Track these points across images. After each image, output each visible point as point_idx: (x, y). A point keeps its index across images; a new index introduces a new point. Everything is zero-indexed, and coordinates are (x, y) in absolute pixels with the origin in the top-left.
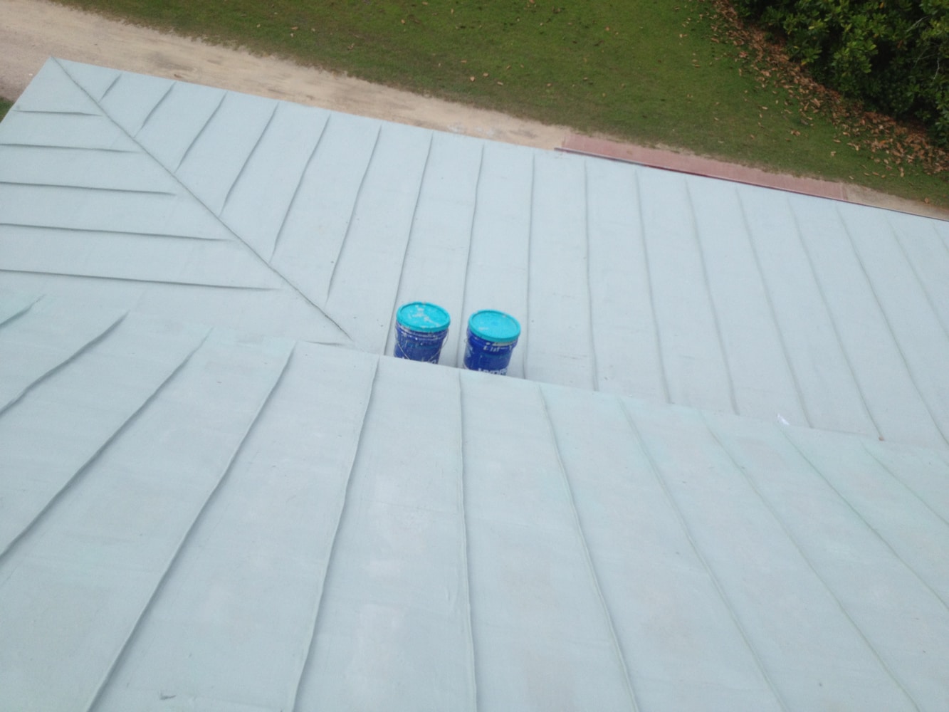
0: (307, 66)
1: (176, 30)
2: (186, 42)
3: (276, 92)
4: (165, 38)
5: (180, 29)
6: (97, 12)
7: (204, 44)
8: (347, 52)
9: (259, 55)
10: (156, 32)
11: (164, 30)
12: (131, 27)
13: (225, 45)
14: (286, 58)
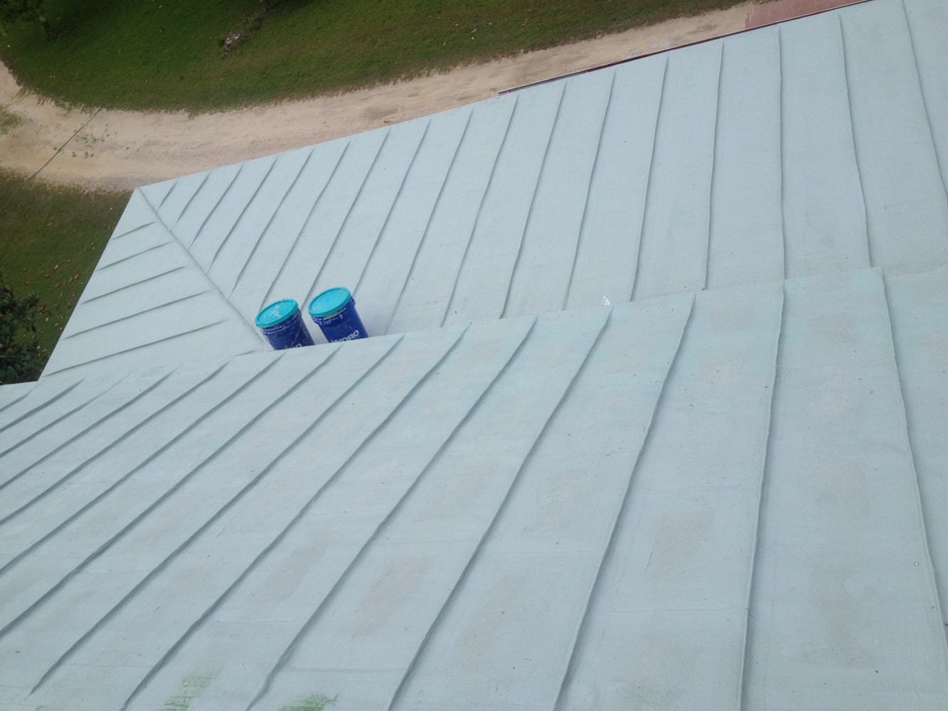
0: (488, 61)
1: (381, 81)
2: (390, 88)
3: (465, 99)
4: (374, 92)
5: (383, 78)
6: (322, 94)
7: (404, 83)
8: (522, 30)
9: (447, 72)
10: (366, 90)
11: (372, 86)
12: (348, 95)
13: (420, 75)
14: (469, 63)
